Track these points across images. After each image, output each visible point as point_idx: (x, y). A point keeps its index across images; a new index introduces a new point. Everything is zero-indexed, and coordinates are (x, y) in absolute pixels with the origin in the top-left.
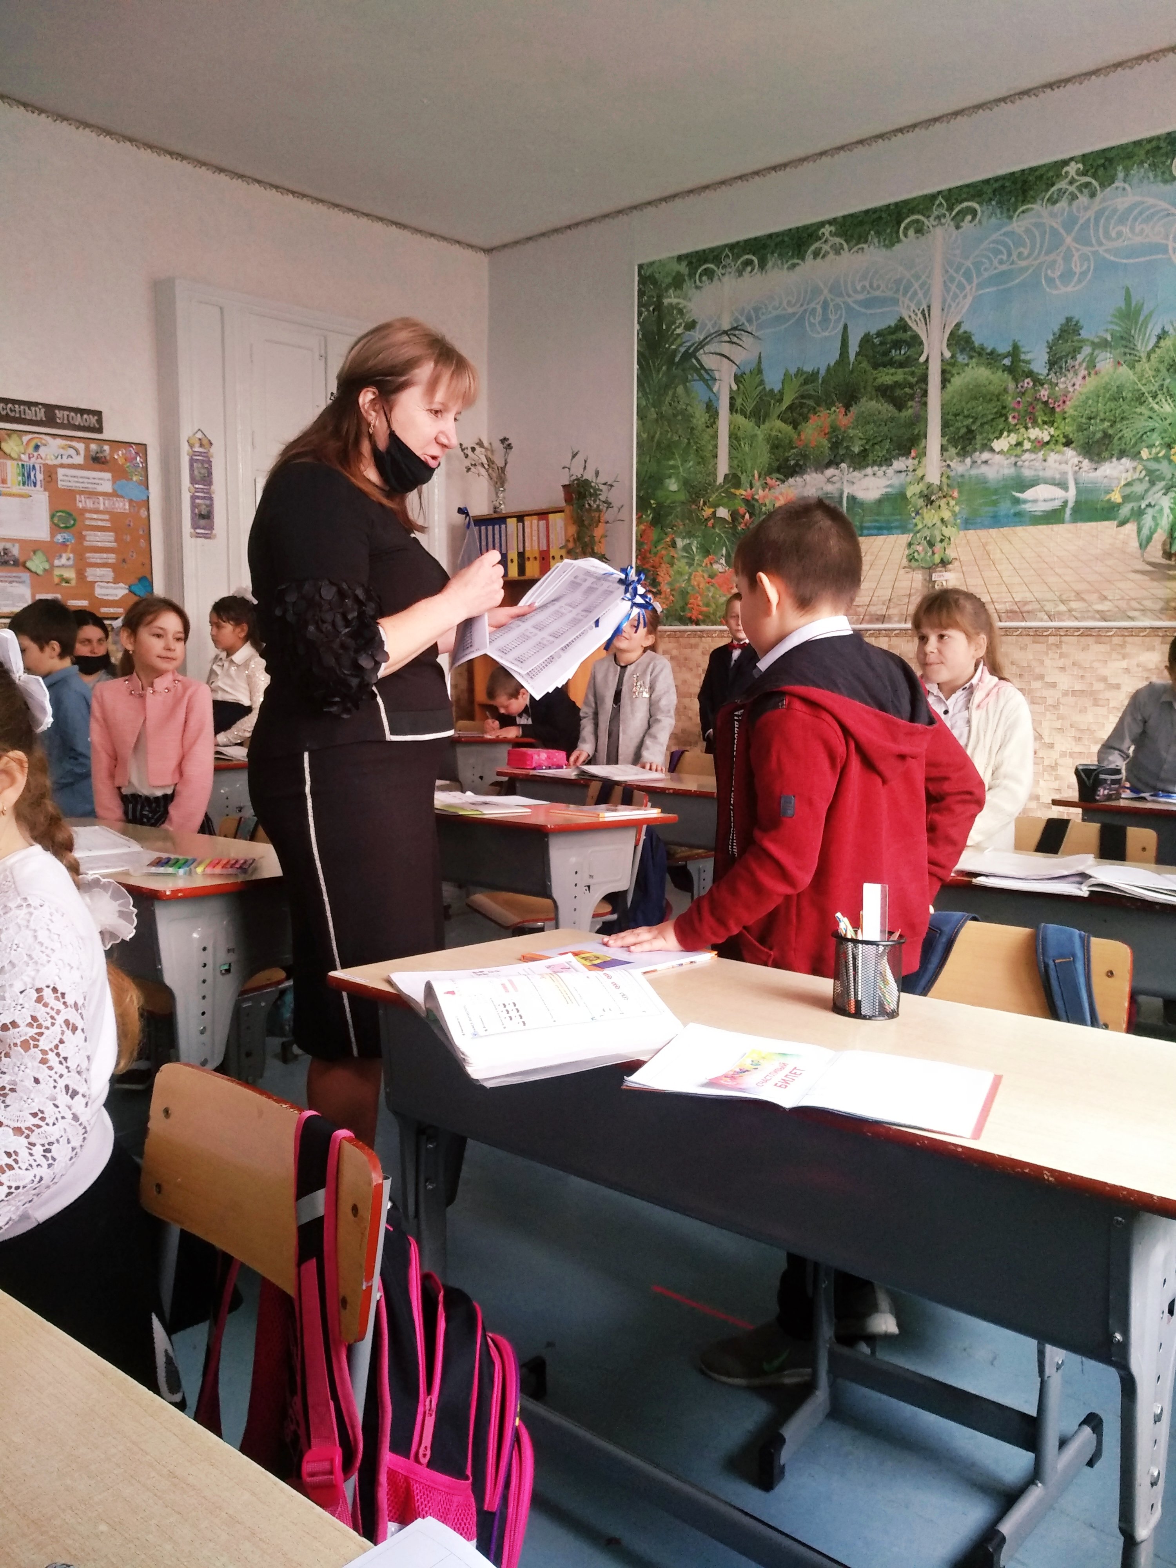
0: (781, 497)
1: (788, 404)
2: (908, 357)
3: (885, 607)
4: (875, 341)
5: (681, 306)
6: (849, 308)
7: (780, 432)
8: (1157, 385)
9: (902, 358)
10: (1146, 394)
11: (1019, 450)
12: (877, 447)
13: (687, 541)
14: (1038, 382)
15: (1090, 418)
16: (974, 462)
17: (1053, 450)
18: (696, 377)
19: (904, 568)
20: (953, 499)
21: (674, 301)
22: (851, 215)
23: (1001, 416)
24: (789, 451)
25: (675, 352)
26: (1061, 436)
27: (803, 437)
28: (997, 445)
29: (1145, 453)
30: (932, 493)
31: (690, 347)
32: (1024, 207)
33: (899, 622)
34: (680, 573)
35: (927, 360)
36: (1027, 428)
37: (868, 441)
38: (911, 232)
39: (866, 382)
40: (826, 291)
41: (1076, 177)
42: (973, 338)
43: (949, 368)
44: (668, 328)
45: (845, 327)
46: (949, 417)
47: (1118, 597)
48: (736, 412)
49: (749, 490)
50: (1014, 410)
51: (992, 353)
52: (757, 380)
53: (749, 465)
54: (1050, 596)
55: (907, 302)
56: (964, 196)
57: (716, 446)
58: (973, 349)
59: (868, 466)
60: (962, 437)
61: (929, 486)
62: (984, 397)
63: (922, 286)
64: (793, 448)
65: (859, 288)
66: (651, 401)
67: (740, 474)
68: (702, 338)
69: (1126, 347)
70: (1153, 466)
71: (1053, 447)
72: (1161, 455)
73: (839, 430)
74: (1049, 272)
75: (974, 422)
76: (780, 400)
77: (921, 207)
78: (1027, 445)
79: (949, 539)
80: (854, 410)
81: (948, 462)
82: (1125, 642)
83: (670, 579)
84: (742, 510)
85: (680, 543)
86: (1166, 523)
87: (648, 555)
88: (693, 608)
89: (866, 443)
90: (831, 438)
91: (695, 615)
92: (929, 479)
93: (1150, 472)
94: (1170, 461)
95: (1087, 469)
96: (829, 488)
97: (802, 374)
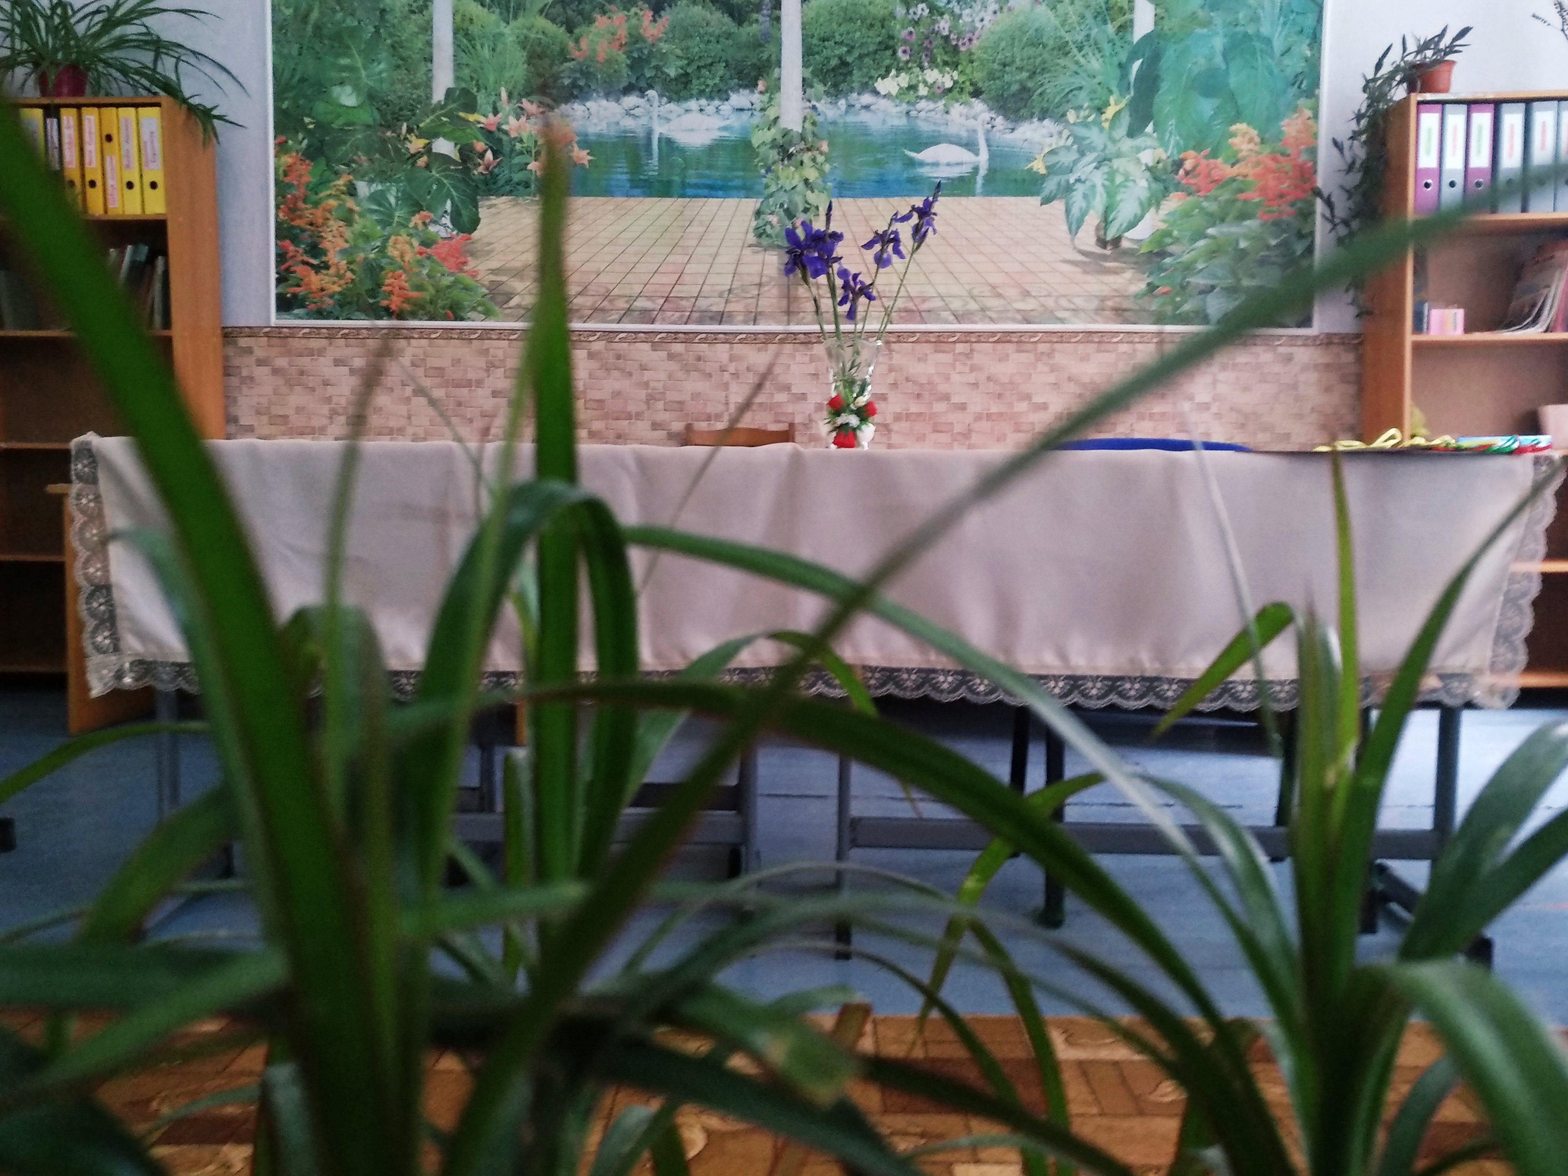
3: (723, 301)
7: (543, 33)
8: (1084, 33)
10: (1070, 43)
11: (912, 95)
12: (704, 71)
13: (377, 187)
14: (936, 10)
15: (1005, 65)
16: (850, 106)
17: (957, 101)
19: (750, 246)
20: (821, 153)
23: (887, 48)
24: (562, 63)
26: (968, 83)
27: (584, 44)
28: (883, 86)
29: (1071, 116)
30: (791, 144)
33: (745, 322)
34: (367, 237)
36: (922, 69)
37: (690, 62)
46: (815, 41)
47: (1043, 293)
49: (491, 115)
50: (905, 42)
53: (492, 79)
54: (956, 290)
57: (429, 44)
59: (691, 96)
60: (833, 70)
61: (786, 133)
62: (863, 20)
64: (567, 60)
67: (474, 90)
70: (1081, 131)
71: (957, 96)
72: (1090, 119)
73: (644, 41)
75: (849, 52)
78: (923, 91)
79: (817, 208)
80: (667, 16)
81: (814, 103)
82: (1053, 350)
83: (347, 245)
84: (480, 146)
85: (363, 188)
86: (1099, 202)
87: (301, 205)
88: (391, 293)
89: (688, 64)
90: (632, 52)
91: (395, 303)
92: (784, 123)
93: (1078, 140)
94: (1102, 129)
95: (1001, 128)
96: (629, 123)
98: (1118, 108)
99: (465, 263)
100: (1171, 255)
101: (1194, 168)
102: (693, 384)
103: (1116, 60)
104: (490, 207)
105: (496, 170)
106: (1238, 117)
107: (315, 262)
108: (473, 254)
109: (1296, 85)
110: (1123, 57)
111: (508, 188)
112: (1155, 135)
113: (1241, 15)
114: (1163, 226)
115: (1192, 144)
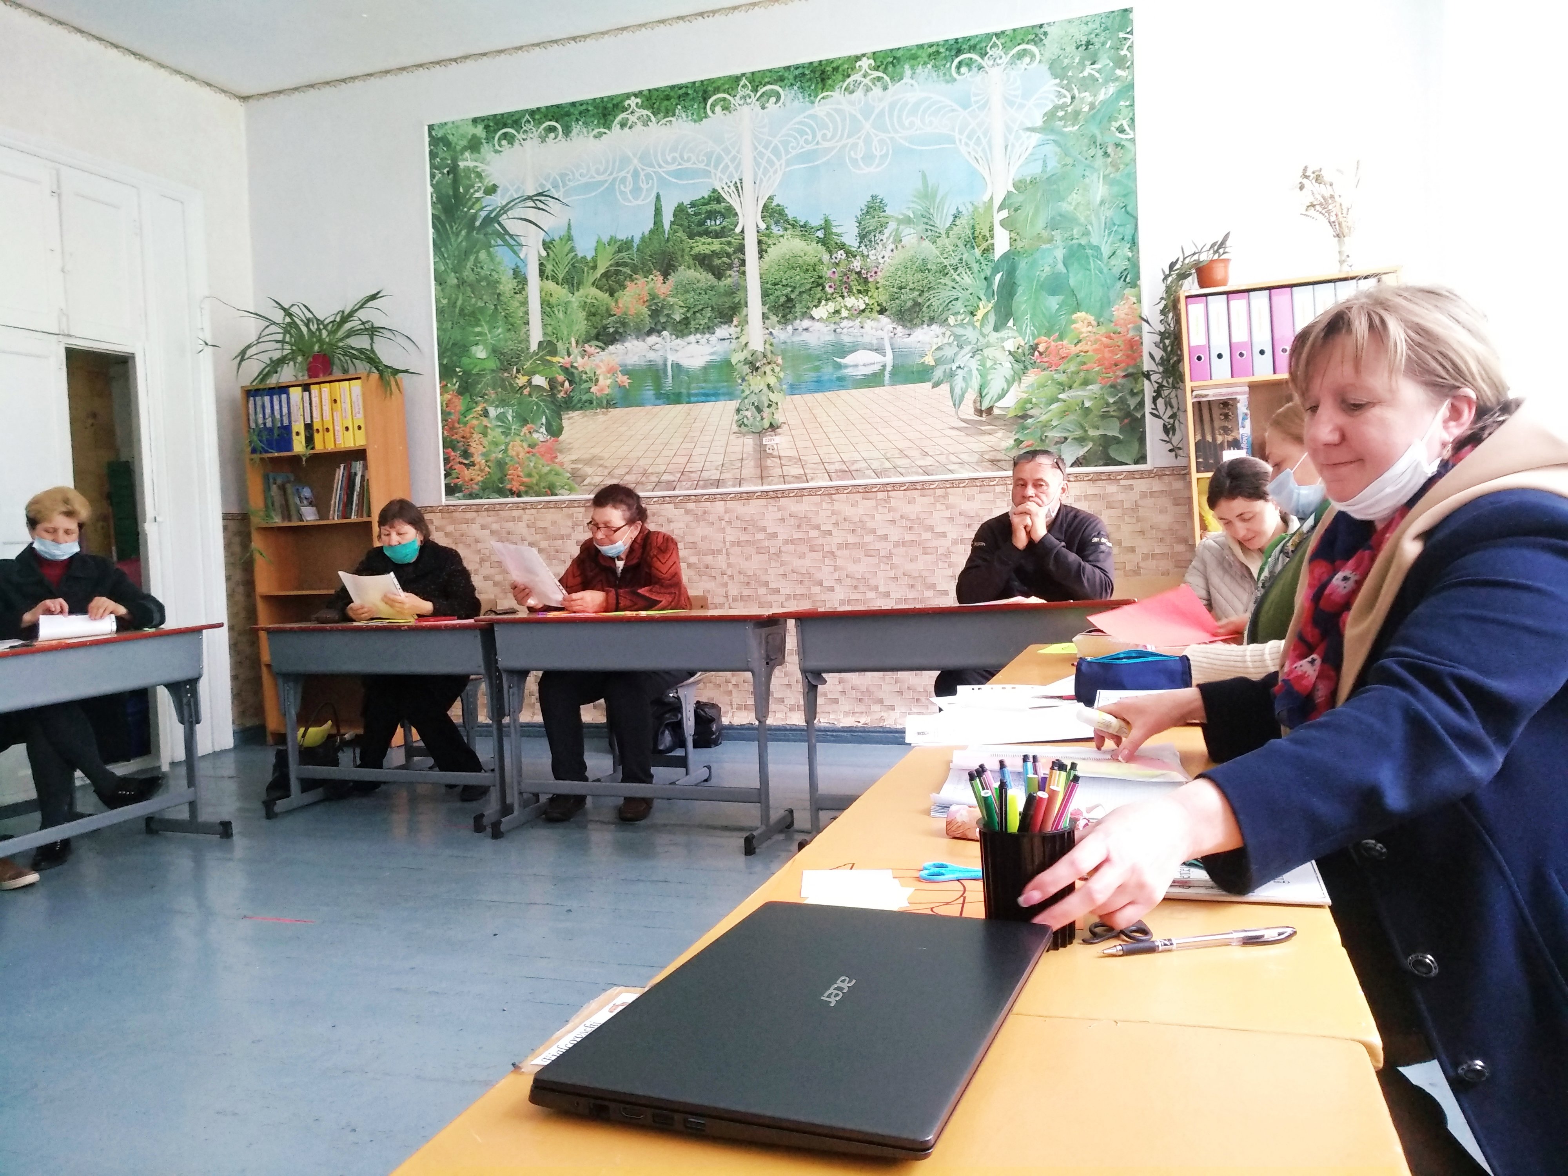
0: (601, 364)
1: (603, 271)
2: (724, 227)
3: (719, 472)
4: (689, 210)
5: (479, 170)
6: (661, 179)
7: (596, 299)
8: (957, 258)
9: (718, 228)
10: (948, 267)
11: (837, 318)
12: (698, 315)
13: (501, 410)
14: (850, 254)
15: (901, 288)
16: (795, 330)
17: (868, 318)
18: (500, 242)
19: (734, 433)
20: (778, 365)
21: (471, 164)
22: (657, 90)
23: (818, 285)
24: (607, 319)
25: (474, 218)
26: (876, 304)
27: (621, 305)
28: (816, 313)
29: (951, 320)
30: (757, 360)
31: (491, 212)
32: (825, 94)
33: (734, 486)
34: (496, 444)
35: (743, 231)
36: (843, 297)
37: (689, 308)
38: (718, 109)
39: (683, 250)
40: (635, 161)
41: (868, 71)
42: (786, 211)
43: (764, 239)
44: (467, 191)
45: (658, 197)
46: (769, 286)
47: (939, 452)
48: (547, 278)
49: (566, 357)
50: (830, 279)
51: (804, 226)
52: (567, 248)
54: (876, 455)
55: (719, 174)
56: (767, 80)
57: (527, 313)
58: (787, 221)
59: (690, 333)
60: (782, 305)
61: (753, 353)
62: (801, 267)
63: (733, 159)
64: (611, 316)
65: (669, 159)
66: (451, 266)
67: (555, 342)
68: (504, 204)
69: (927, 224)
70: (959, 331)
71: (869, 314)
72: (965, 322)
73: (659, 298)
74: (852, 153)
75: (792, 291)
76: (595, 267)
77: (727, 86)
78: (845, 313)
79: (777, 404)
80: (672, 279)
81: (771, 330)
82: (948, 493)
83: (485, 450)
84: (561, 378)
85: (493, 412)
86: (975, 383)
87: (457, 425)
88: (512, 479)
89: (688, 311)
90: (651, 306)
91: (515, 486)
92: (752, 346)
93: (957, 337)
94: (974, 327)
95: (901, 335)
96: (652, 356)
97: (615, 242)
98: (986, 310)
99: (556, 457)
100: (1031, 417)
101: (1047, 348)
102: (702, 530)
103: (983, 275)
104: (569, 419)
105: (572, 394)
106: (1078, 308)
107: (466, 462)
108: (561, 451)
109: (1122, 279)
110: (988, 272)
111: (579, 405)
112: (1015, 328)
113: (1075, 231)
114: (1025, 396)
115: (1044, 331)
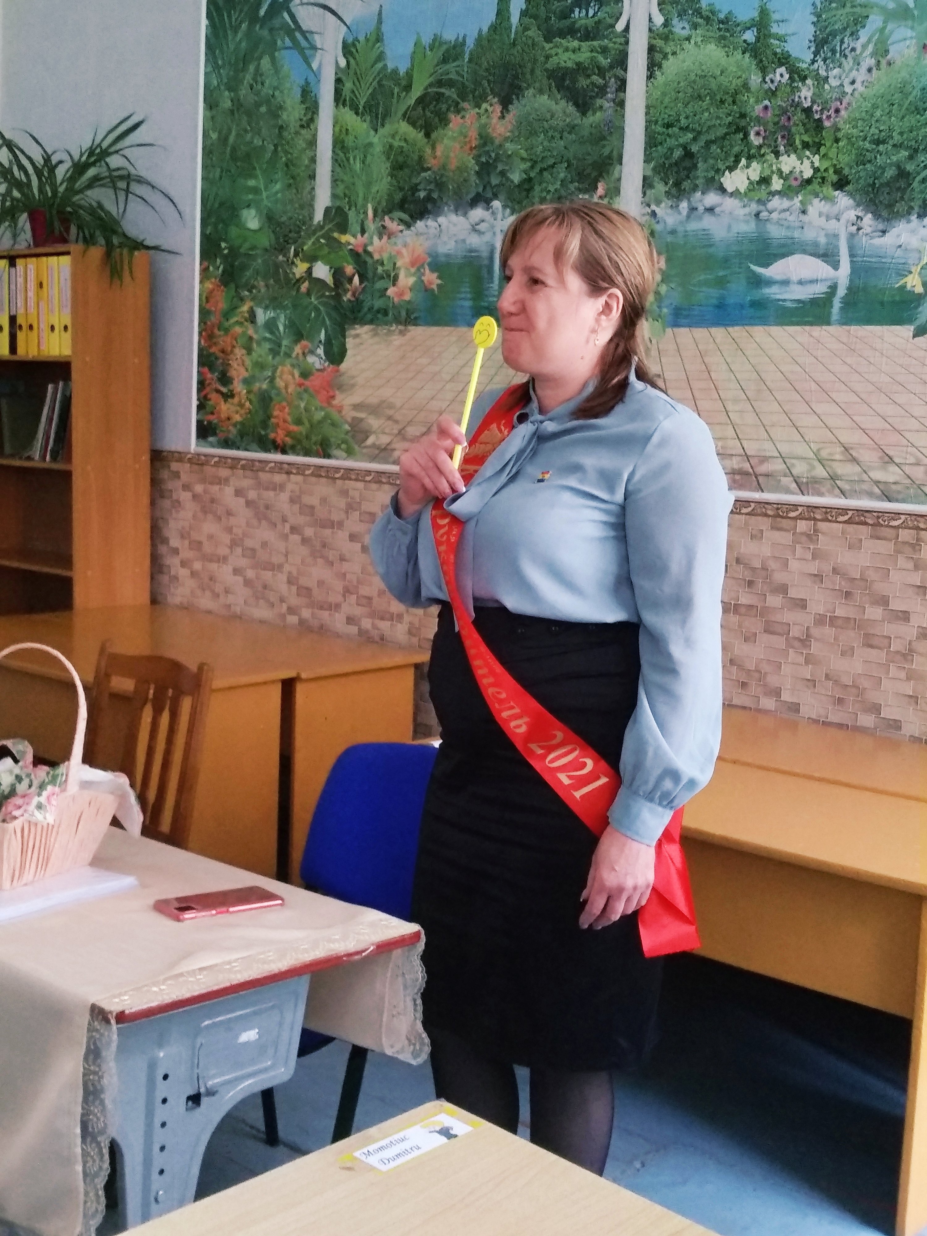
0: (404, 251)
1: (419, 94)
2: (599, 22)
7: (405, 140)
9: (590, 22)
11: (762, 193)
12: (546, 174)
13: (271, 314)
14: (797, 74)
16: (693, 209)
17: (817, 195)
18: (288, 42)
23: (738, 130)
24: (418, 175)
26: (831, 171)
27: (439, 152)
28: (730, 181)
34: (261, 366)
35: (627, 29)
36: (777, 155)
37: (534, 165)
39: (535, 62)
43: (659, 43)
46: (659, 128)
48: (344, 105)
49: (359, 236)
50: (759, 120)
52: (374, 54)
53: (361, 196)
54: (802, 450)
57: (314, 160)
58: (700, 10)
60: (676, 164)
62: (712, 95)
64: (424, 170)
66: (225, 80)
67: (347, 208)
71: (817, 189)
73: (492, 142)
75: (695, 139)
76: (408, 88)
78: (777, 184)
80: (514, 111)
81: (653, 206)
83: (247, 374)
84: (350, 268)
85: (261, 315)
87: (216, 332)
88: (278, 424)
89: (531, 167)
90: (480, 156)
91: (280, 436)
95: (870, 230)
96: (474, 240)
97: (441, 44)
99: (334, 397)
104: (355, 337)
105: (361, 297)
107: (224, 390)
108: (340, 388)
111: (370, 316)
